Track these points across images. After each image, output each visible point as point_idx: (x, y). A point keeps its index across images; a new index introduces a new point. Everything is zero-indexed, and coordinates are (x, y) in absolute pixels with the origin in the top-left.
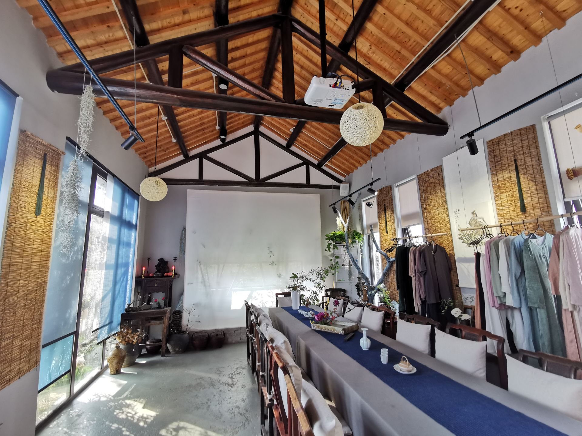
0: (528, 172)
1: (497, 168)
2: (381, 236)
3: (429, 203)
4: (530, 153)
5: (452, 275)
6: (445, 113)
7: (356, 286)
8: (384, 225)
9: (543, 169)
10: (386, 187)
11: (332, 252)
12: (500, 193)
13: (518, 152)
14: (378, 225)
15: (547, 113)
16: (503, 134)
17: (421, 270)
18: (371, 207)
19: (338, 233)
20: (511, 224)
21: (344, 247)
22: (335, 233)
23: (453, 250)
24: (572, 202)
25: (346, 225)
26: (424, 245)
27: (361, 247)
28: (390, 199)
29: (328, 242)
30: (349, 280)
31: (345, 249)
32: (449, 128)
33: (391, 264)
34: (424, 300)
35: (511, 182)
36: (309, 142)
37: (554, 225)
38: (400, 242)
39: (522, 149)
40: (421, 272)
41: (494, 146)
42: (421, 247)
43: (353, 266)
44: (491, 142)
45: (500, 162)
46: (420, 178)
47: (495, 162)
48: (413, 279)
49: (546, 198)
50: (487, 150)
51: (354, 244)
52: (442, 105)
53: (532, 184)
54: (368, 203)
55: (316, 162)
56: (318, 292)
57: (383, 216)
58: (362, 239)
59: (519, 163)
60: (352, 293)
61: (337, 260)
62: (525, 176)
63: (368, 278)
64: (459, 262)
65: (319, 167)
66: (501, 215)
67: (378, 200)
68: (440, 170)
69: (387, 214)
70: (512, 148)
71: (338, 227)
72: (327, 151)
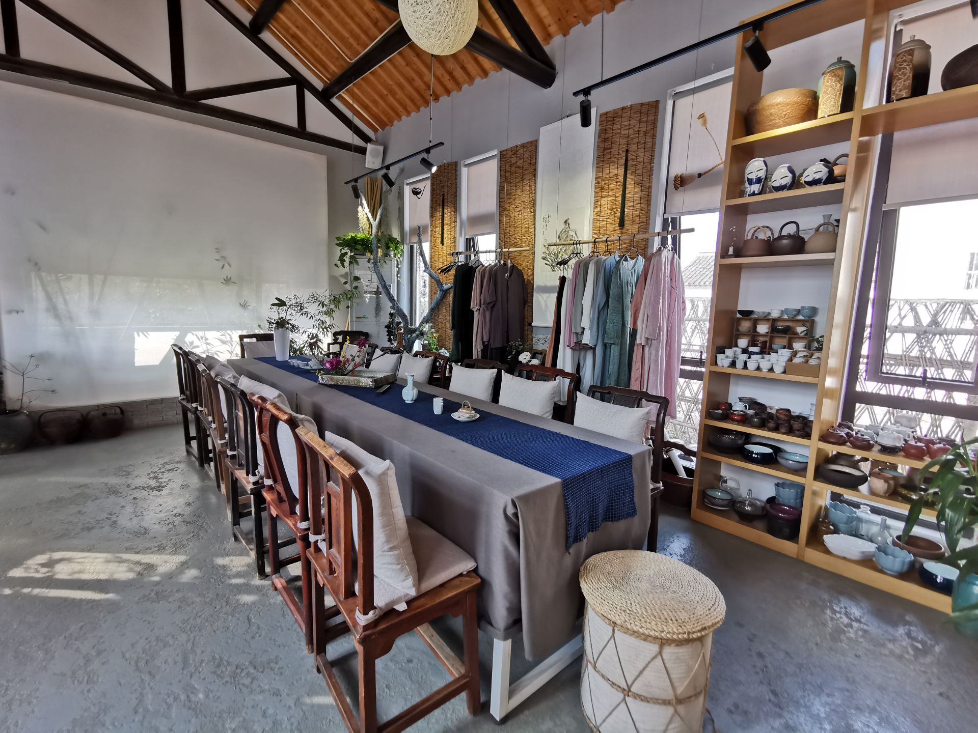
0: (637, 172)
1: (605, 159)
2: (432, 248)
3: (511, 200)
4: (645, 143)
5: (526, 309)
6: (554, 47)
7: (386, 327)
8: (439, 229)
9: (653, 170)
10: (448, 164)
11: (347, 270)
12: (602, 197)
13: (632, 139)
14: (430, 229)
15: (674, 87)
16: (621, 106)
17: (488, 301)
18: (419, 196)
19: (360, 235)
20: (606, 241)
21: (369, 262)
22: (353, 235)
23: (533, 275)
24: (670, 220)
25: (375, 224)
26: (496, 265)
27: (398, 265)
28: (454, 186)
29: (341, 251)
30: (376, 317)
31: (371, 265)
32: (557, 76)
33: (445, 293)
34: (486, 343)
35: (617, 182)
36: (304, 31)
37: (647, 247)
38: (462, 258)
39: (637, 135)
40: (488, 304)
41: (608, 124)
42: (491, 268)
43: (383, 296)
44: (605, 116)
45: (609, 151)
46: (503, 157)
47: (605, 149)
48: (476, 315)
49: (648, 211)
50: (598, 128)
51: (386, 258)
52: (553, 29)
53: (638, 189)
54: (415, 188)
55: (319, 86)
56: (321, 336)
57: (439, 214)
58: (400, 251)
59: (630, 157)
60: (378, 337)
61: (355, 284)
62: (633, 176)
63: (407, 314)
64: (537, 292)
65: (325, 97)
66: (597, 230)
67: (432, 185)
68: (533, 148)
69: (445, 211)
70: (626, 132)
71: (361, 225)
72: (344, 64)
